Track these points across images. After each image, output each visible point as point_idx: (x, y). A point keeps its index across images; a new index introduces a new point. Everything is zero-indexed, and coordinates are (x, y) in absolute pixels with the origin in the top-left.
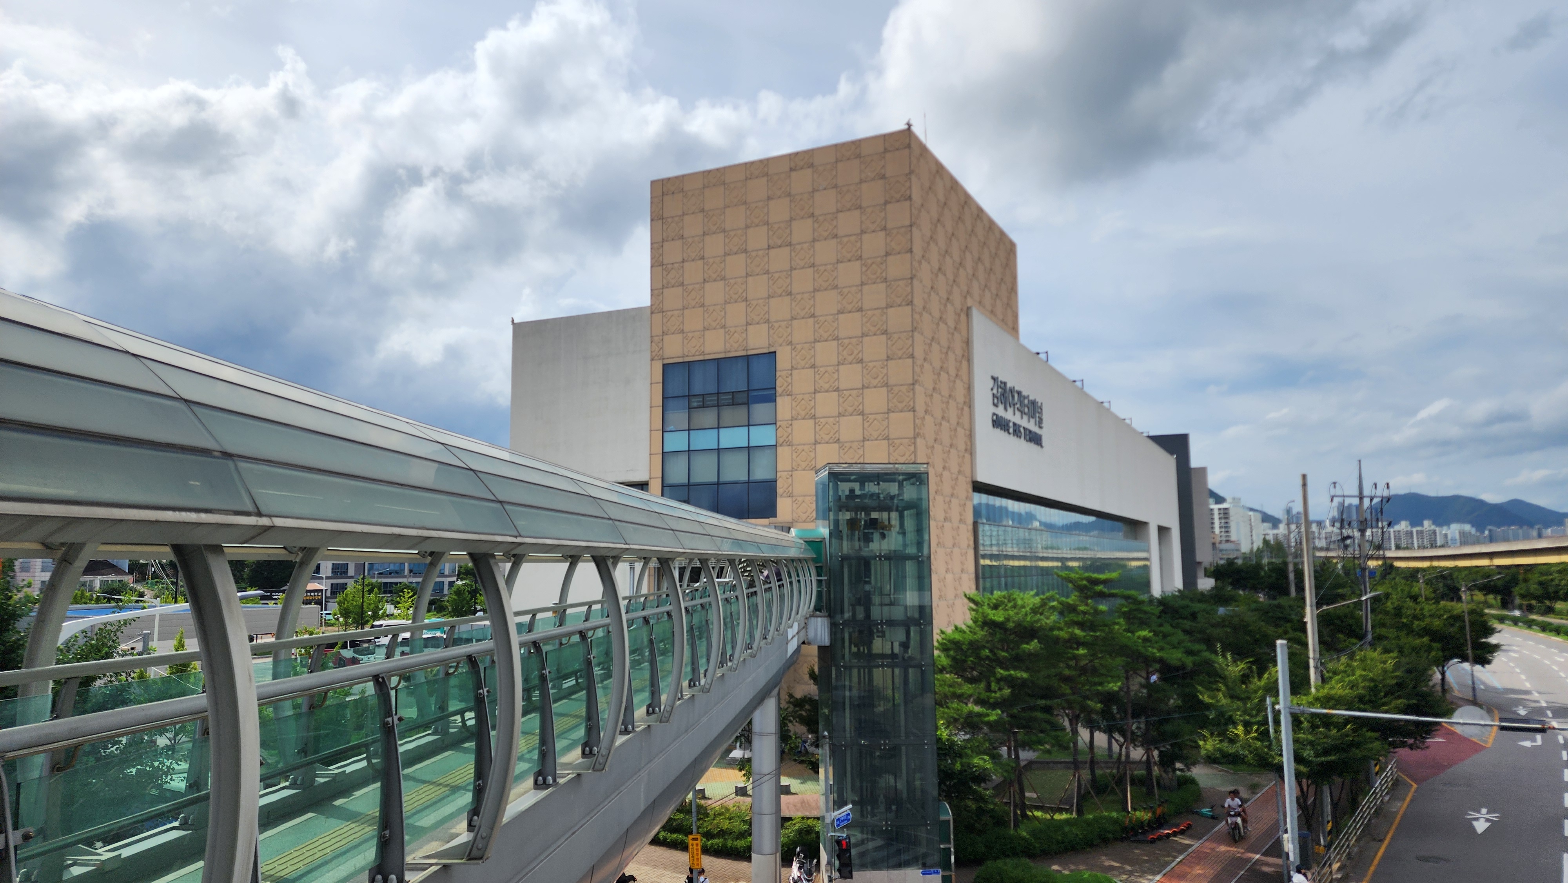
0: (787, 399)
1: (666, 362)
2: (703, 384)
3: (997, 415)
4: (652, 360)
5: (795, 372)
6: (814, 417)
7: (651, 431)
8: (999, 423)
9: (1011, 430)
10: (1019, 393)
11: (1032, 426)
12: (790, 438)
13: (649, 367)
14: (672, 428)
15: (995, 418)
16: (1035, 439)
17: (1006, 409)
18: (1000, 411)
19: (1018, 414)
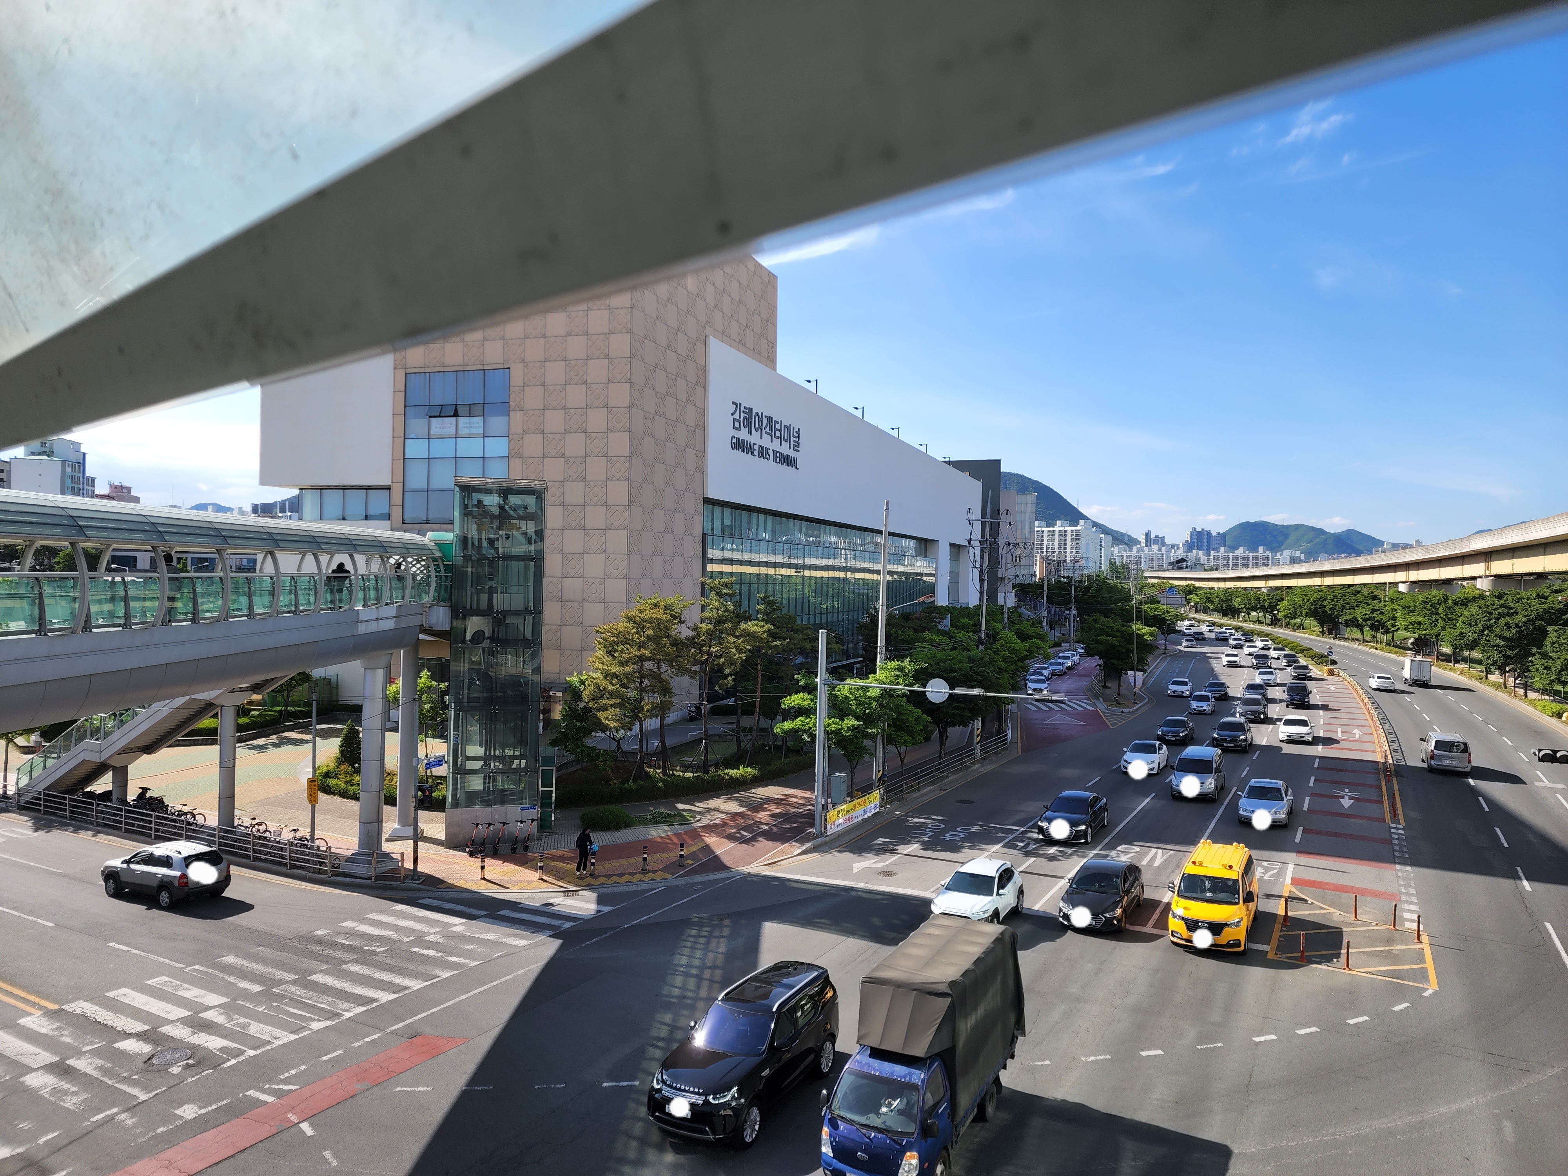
0: (519, 414)
1: (408, 371)
2: (443, 395)
3: (738, 439)
4: (395, 369)
5: (526, 388)
6: (543, 432)
7: (393, 437)
8: (739, 445)
9: (756, 453)
10: (770, 419)
11: (785, 449)
12: (521, 450)
13: (392, 374)
14: (412, 436)
15: (734, 440)
16: (788, 461)
17: (750, 433)
18: (743, 434)
19: (766, 438)
